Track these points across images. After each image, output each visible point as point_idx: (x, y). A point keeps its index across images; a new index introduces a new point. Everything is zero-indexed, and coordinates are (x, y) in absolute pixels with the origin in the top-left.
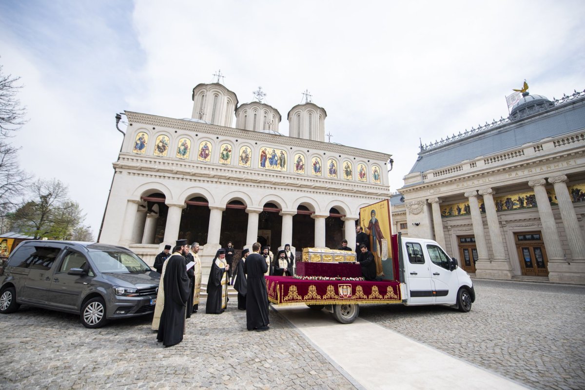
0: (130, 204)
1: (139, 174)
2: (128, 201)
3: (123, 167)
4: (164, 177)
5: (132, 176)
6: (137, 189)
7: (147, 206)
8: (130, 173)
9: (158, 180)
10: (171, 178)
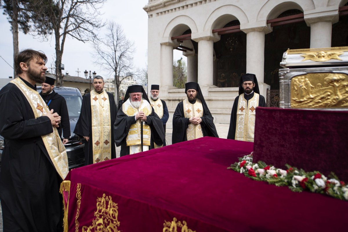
0: (164, 47)
1: (165, 12)
2: (161, 44)
3: (152, 9)
4: (187, 6)
5: (160, 16)
6: (165, 29)
7: (194, 49)
8: (158, 14)
9: (182, 12)
10: (194, 5)
